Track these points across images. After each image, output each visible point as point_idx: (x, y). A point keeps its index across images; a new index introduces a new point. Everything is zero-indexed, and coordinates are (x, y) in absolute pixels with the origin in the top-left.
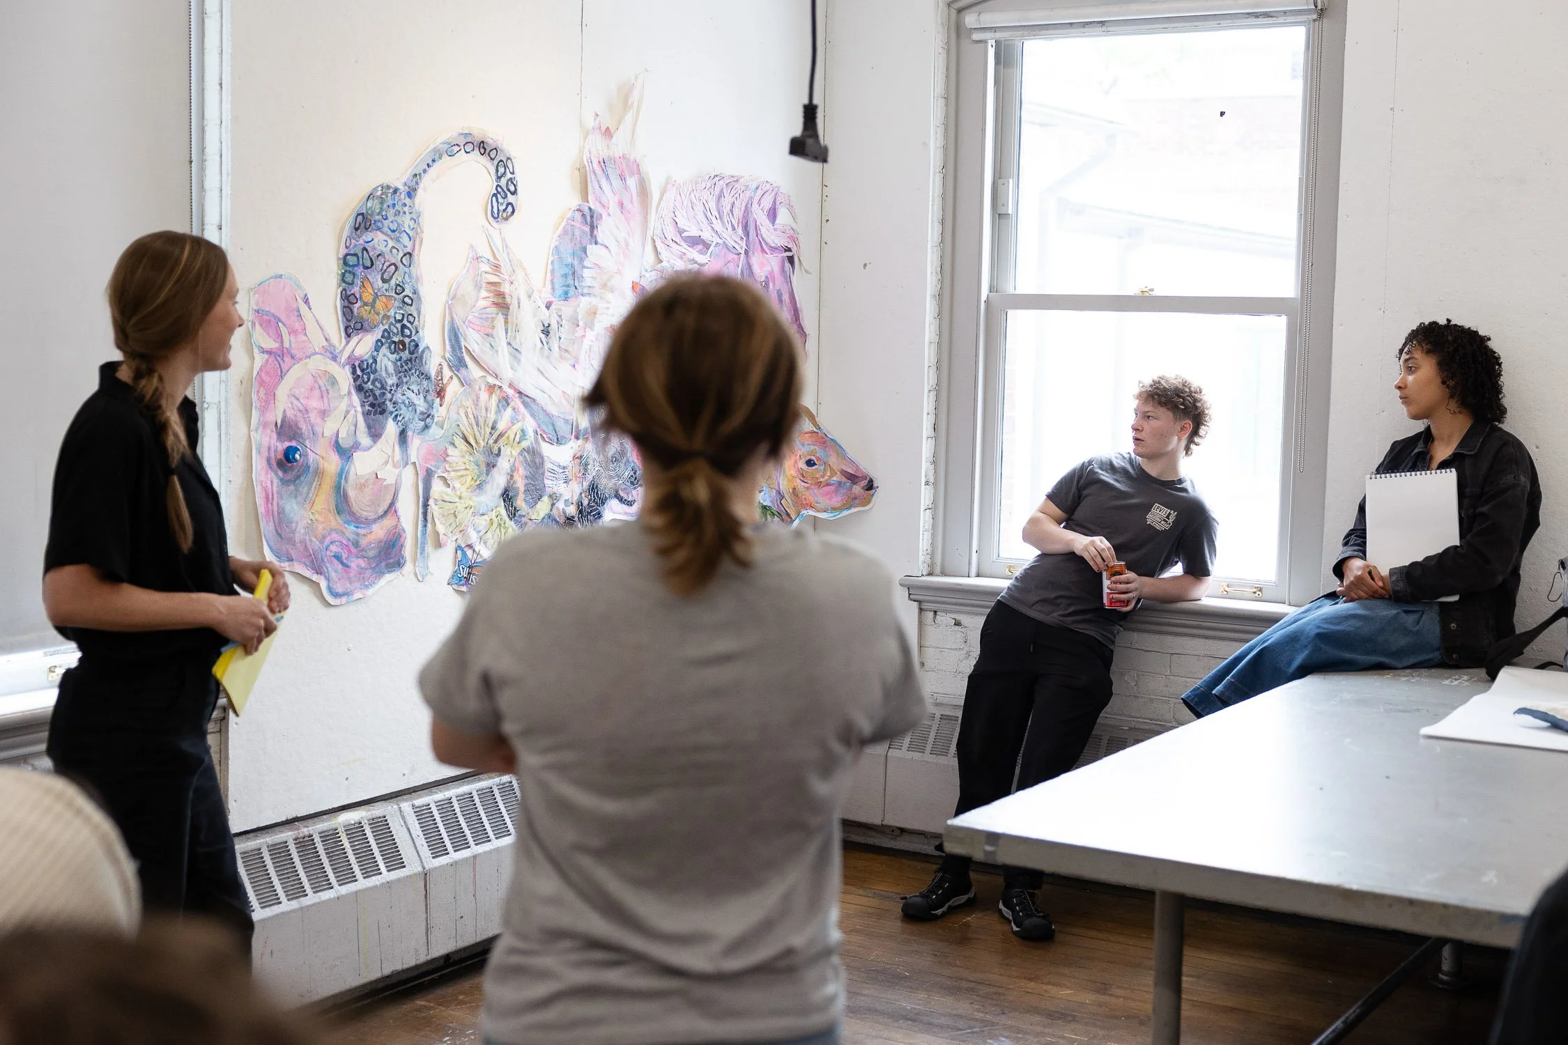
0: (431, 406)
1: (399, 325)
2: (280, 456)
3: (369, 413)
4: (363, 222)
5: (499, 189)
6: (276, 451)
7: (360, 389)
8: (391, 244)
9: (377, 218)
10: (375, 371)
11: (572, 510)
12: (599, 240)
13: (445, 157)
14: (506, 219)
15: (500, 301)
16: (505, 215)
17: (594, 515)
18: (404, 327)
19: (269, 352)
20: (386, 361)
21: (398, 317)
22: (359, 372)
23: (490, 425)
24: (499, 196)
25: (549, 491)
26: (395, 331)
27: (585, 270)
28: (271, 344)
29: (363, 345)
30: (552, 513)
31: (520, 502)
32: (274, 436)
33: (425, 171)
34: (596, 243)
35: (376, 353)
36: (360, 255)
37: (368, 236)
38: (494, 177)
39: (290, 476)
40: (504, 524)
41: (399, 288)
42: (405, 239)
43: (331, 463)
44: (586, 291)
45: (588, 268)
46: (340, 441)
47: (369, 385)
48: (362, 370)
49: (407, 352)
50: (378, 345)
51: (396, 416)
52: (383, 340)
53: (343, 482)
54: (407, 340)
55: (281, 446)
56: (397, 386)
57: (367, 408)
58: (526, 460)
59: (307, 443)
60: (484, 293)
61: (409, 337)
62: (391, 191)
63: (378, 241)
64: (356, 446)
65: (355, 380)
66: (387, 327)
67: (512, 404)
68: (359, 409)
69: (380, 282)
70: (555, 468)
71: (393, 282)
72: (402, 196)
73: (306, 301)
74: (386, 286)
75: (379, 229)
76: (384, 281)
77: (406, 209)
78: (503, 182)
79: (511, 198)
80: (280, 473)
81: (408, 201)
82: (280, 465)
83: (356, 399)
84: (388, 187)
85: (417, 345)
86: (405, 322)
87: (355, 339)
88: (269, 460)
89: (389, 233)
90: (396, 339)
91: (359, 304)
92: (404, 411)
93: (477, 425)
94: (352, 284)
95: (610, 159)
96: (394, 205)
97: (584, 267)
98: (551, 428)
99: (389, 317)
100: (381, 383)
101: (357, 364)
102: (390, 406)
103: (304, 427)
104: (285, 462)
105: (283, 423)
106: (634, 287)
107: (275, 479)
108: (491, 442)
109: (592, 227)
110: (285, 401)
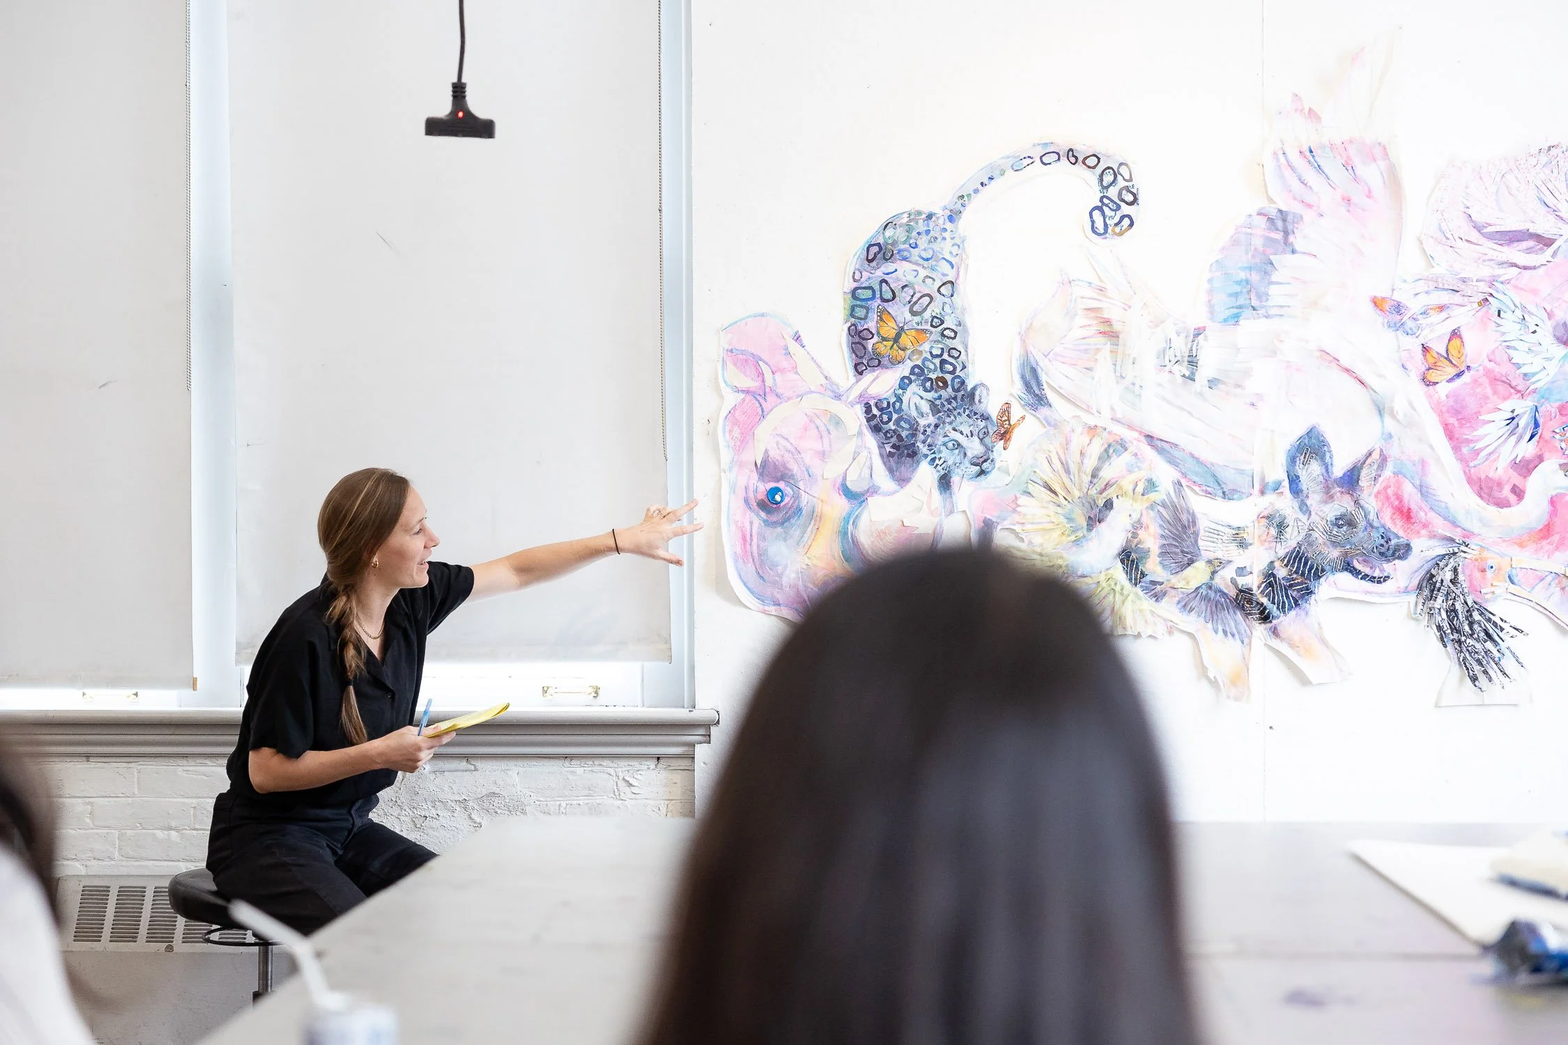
0: (989, 449)
1: (937, 361)
2: (761, 496)
3: (891, 455)
4: (878, 253)
5: (1106, 201)
6: (756, 491)
7: (876, 429)
8: (923, 273)
9: (902, 247)
10: (901, 409)
11: (1253, 581)
12: (1297, 247)
13: (1010, 173)
14: (1121, 234)
15: (1107, 329)
16: (1117, 229)
17: (1298, 591)
18: (943, 362)
19: (747, 392)
20: (916, 401)
21: (936, 352)
22: (875, 411)
23: (1089, 471)
24: (1104, 208)
25: (1206, 555)
26: (932, 367)
27: (1272, 287)
28: (750, 383)
29: (883, 383)
30: (1213, 582)
31: (1154, 567)
32: (755, 476)
33: (976, 191)
34: (1293, 252)
35: (901, 391)
36: (877, 288)
37: (890, 267)
38: (1098, 188)
39: (775, 518)
40: (1122, 589)
41: (937, 321)
42: (945, 267)
43: (840, 505)
44: (1272, 312)
45: (1277, 283)
46: (849, 484)
47: (891, 426)
48: (881, 410)
49: (950, 389)
50: (904, 383)
51: (933, 460)
52: (913, 377)
53: (850, 527)
54: (948, 377)
55: (763, 487)
56: (936, 426)
57: (888, 448)
58: (1161, 516)
59: (801, 485)
60: (1081, 320)
61: (953, 372)
62: (924, 216)
63: (902, 271)
64: (873, 490)
65: (868, 420)
66: (919, 363)
67: (1131, 449)
68: (876, 451)
69: (908, 316)
70: (1220, 528)
71: (927, 315)
72: (941, 221)
73: (797, 338)
74: (917, 319)
75: (905, 259)
76: (914, 313)
77: (947, 235)
78: (1113, 192)
79: (1125, 209)
80: (763, 515)
81: (949, 226)
82: (762, 505)
83: (871, 441)
84: (919, 213)
85: (963, 383)
86: (945, 356)
87: (869, 377)
88: (746, 501)
89: (921, 261)
90: (933, 376)
91: (876, 339)
92: (945, 453)
93: (1068, 471)
94: (866, 318)
95: (1323, 147)
96: (928, 232)
97: (1271, 283)
98: (1212, 479)
99: (920, 353)
100: (907, 421)
101: (872, 403)
102: (924, 449)
103: (795, 468)
104: (769, 504)
105: (765, 462)
106: (1377, 303)
107: (756, 520)
108: (1093, 492)
109: (1286, 233)
110: (765, 442)
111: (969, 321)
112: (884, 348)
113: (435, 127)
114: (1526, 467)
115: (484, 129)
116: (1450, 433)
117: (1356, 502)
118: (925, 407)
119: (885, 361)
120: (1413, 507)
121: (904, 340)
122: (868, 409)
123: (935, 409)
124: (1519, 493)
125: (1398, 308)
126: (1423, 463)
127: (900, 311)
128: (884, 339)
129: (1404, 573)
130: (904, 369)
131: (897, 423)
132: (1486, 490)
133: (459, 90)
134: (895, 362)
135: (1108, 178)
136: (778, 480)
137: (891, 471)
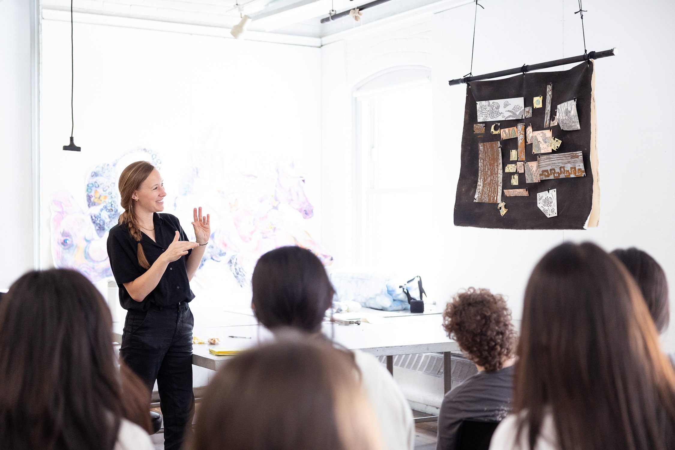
1: (110, 204)
2: (62, 241)
3: (98, 230)
4: (94, 174)
7: (94, 223)
8: (106, 180)
9: (101, 173)
10: (100, 218)
12: (200, 176)
18: (112, 205)
19: (58, 212)
20: (104, 215)
21: (110, 202)
22: (94, 218)
26: (109, 206)
28: (60, 210)
29: (95, 210)
32: (61, 235)
34: (199, 178)
35: (100, 212)
36: (94, 184)
37: (97, 178)
39: (66, 247)
41: (110, 193)
42: (112, 179)
43: (84, 243)
46: (86, 238)
47: (98, 222)
48: (95, 217)
49: (113, 212)
50: (102, 210)
52: (104, 209)
53: (87, 250)
54: (113, 209)
55: (63, 239)
56: (110, 222)
57: (97, 228)
59: (73, 238)
62: (107, 165)
63: (101, 180)
64: (93, 239)
65: (92, 220)
66: (105, 205)
68: (94, 229)
69: (102, 192)
71: (108, 191)
72: (111, 166)
73: (72, 197)
74: (104, 193)
75: (101, 176)
76: (104, 191)
77: (113, 170)
78: (155, 160)
79: (158, 165)
80: (63, 246)
81: (113, 168)
82: (62, 244)
83: (93, 225)
84: (105, 164)
85: (117, 210)
86: (112, 203)
87: (92, 208)
88: (58, 243)
89: (106, 177)
90: (109, 208)
91: (94, 198)
94: (91, 192)
96: (108, 169)
97: (194, 185)
99: (106, 202)
100: (102, 221)
101: (93, 215)
103: (72, 233)
104: (64, 243)
105: (63, 232)
106: (219, 191)
107: (61, 248)
109: (197, 173)
110: (64, 226)
112: (96, 200)
113: (65, 148)
114: (252, 233)
115: (78, 149)
116: (235, 224)
117: (214, 242)
118: (107, 217)
119: (96, 204)
120: (227, 243)
121: (101, 198)
122: (92, 217)
123: (110, 217)
124: (250, 239)
125: (223, 193)
126: (229, 232)
127: (100, 190)
128: (96, 198)
129: (225, 259)
130: (101, 206)
131: (100, 221)
132: (243, 238)
133: (72, 139)
134: (99, 204)
135: (154, 157)
136: (66, 236)
137: (98, 234)
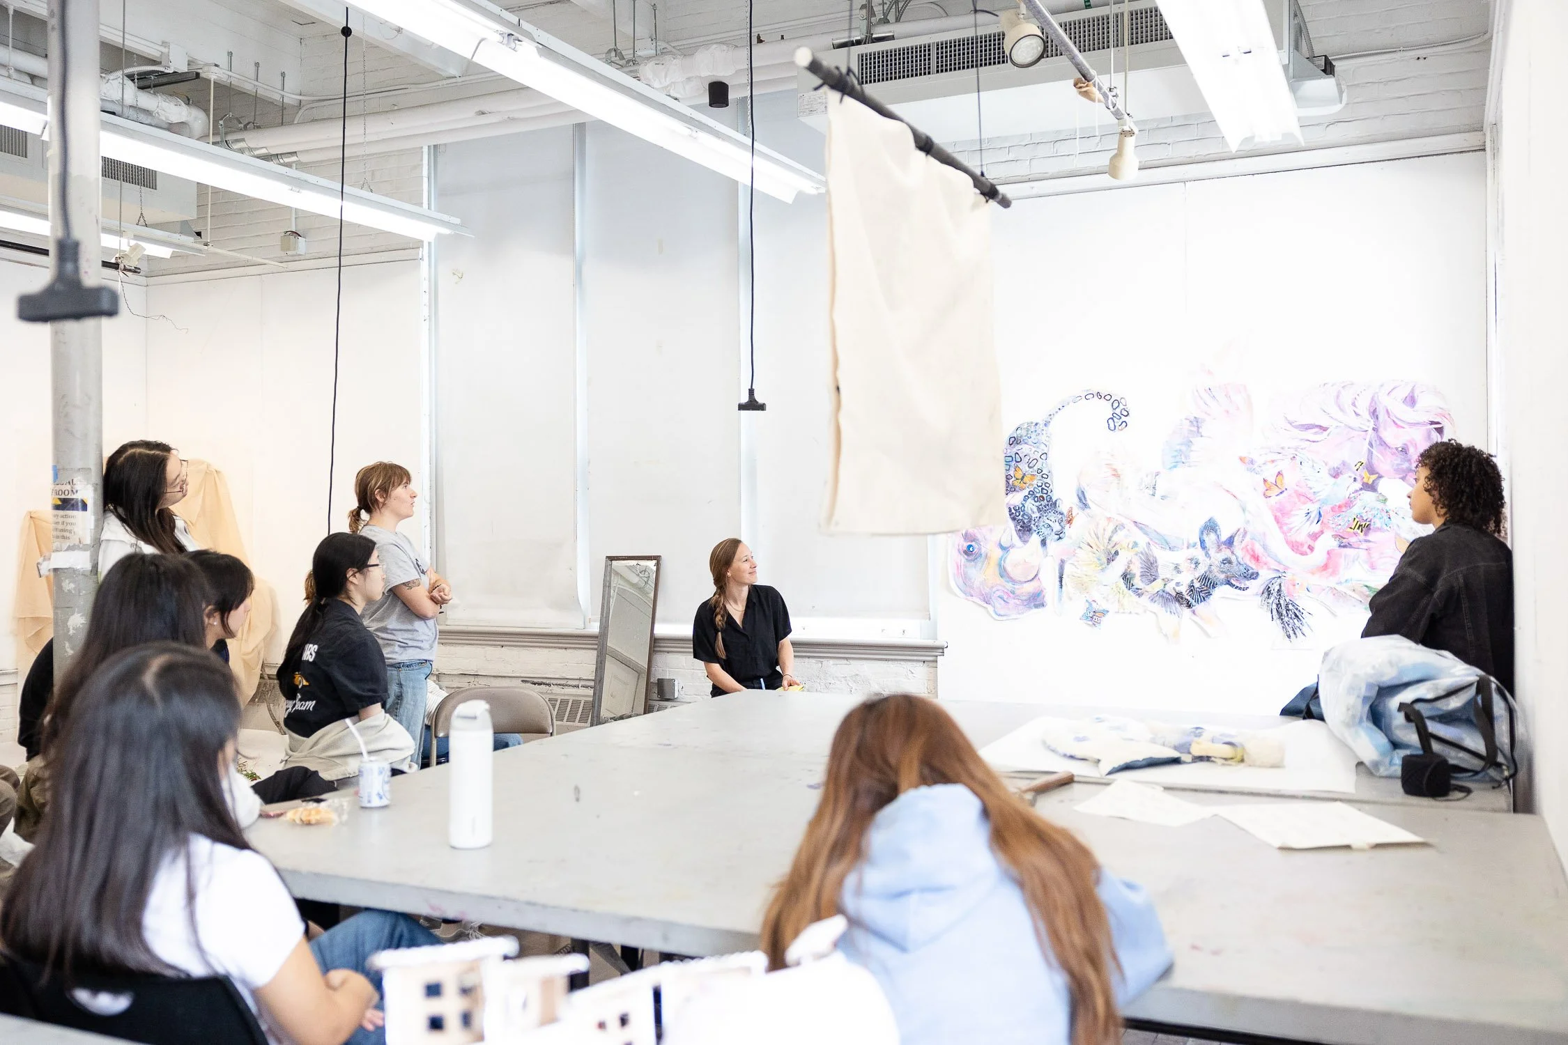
0: (1063, 528)
1: (1040, 488)
2: (965, 549)
3: (1020, 530)
4: (1014, 441)
5: (1114, 415)
6: (962, 546)
7: (1014, 519)
8: (1034, 449)
9: (1024, 438)
10: (1024, 510)
11: (1183, 589)
12: (1203, 434)
13: (1071, 404)
14: (1122, 430)
15: (1115, 473)
16: (1120, 428)
17: (1205, 594)
18: (1043, 489)
20: (1031, 506)
21: (1040, 484)
22: (1013, 511)
23: (1107, 538)
24: (1114, 418)
25: (1161, 576)
26: (1038, 491)
27: (1192, 453)
29: (1016, 499)
30: (1165, 589)
31: (1137, 582)
32: (963, 539)
33: (1057, 412)
34: (1202, 436)
35: (1024, 502)
36: (1014, 456)
37: (1019, 447)
38: (1111, 409)
39: (970, 558)
40: (1123, 592)
41: (1040, 471)
42: (1043, 446)
43: (999, 552)
44: (1192, 464)
45: (1194, 451)
46: (1002, 543)
47: (1020, 517)
48: (1016, 510)
49: (1045, 501)
50: (1026, 499)
51: (1038, 532)
52: (1029, 496)
53: (1002, 562)
54: (1045, 496)
55: (966, 545)
56: (1040, 517)
57: (1019, 527)
58: (1141, 558)
59: (982, 543)
60: (1104, 470)
61: (1046, 494)
62: (1034, 424)
63: (1024, 449)
64: (1012, 546)
65: (1010, 515)
66: (1032, 489)
67: (1127, 528)
68: (1013, 528)
69: (1028, 469)
70: (1168, 564)
71: (1036, 468)
72: (1041, 427)
74: (1031, 470)
75: (1026, 443)
76: (1030, 467)
77: (1044, 432)
78: (1118, 411)
79: (1124, 419)
80: (966, 556)
81: (1045, 428)
82: (965, 552)
83: (1011, 524)
84: (1032, 423)
85: (1051, 498)
86: (1043, 486)
87: (1010, 495)
88: (959, 550)
89: (1033, 444)
90: (1038, 495)
91: (1013, 479)
92: (1044, 530)
93: (1098, 538)
94: (1009, 470)
95: (1215, 387)
96: (1036, 431)
97: (1191, 451)
98: (1164, 542)
99: (1033, 485)
100: (1027, 516)
101: (1012, 507)
102: (1034, 528)
103: (979, 536)
104: (968, 552)
105: (966, 534)
106: (1242, 459)
107: (963, 559)
108: (1109, 547)
109: (1198, 427)
111: (1054, 472)
112: (1017, 483)
113: (742, 407)
114: (1315, 537)
115: (761, 407)
116: (1277, 520)
117: (1232, 553)
118: (1035, 509)
119: (1017, 489)
120: (1260, 555)
121: (1026, 479)
122: (1010, 510)
123: (1039, 510)
124: (1311, 548)
125: (1252, 462)
126: (1264, 534)
127: (1024, 466)
128: (1017, 479)
129: (1256, 586)
130: (1026, 492)
131: (1023, 516)
132: (1296, 547)
133: (751, 392)
134: (1022, 489)
135: (1116, 405)
136: (972, 541)
137: (1020, 538)
